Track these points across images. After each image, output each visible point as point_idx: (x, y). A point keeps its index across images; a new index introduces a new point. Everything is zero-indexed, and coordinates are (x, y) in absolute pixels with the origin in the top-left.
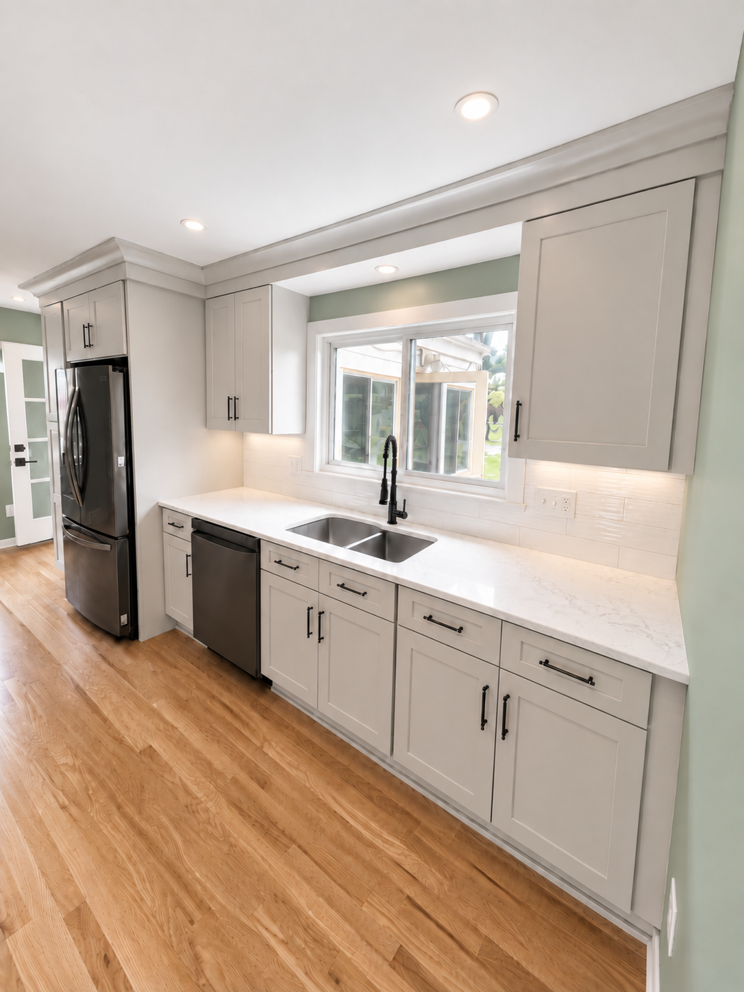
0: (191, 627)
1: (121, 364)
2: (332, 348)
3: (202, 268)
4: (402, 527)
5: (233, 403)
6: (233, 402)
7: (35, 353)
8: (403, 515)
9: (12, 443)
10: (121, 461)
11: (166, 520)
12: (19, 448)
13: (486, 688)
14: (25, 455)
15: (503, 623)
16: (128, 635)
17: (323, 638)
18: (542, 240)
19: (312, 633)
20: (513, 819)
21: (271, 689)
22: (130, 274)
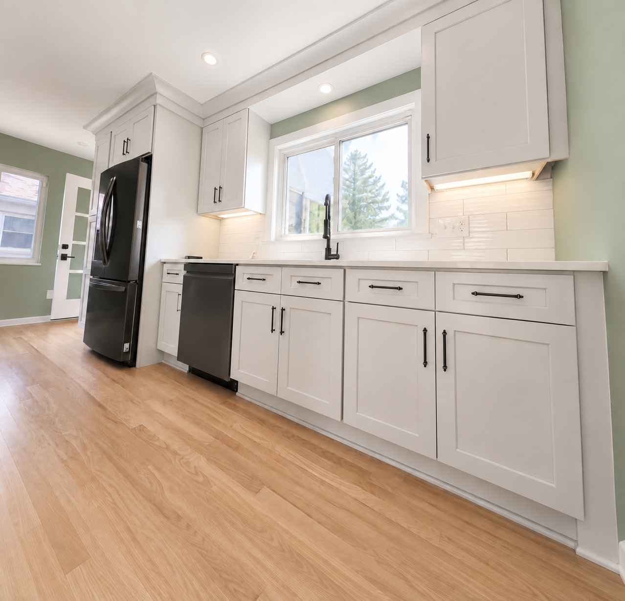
0: (176, 354)
1: (147, 159)
2: (285, 158)
3: (202, 105)
5: (218, 192)
6: (218, 190)
7: (86, 183)
8: (336, 257)
9: (61, 243)
11: (165, 271)
12: (65, 247)
13: (425, 330)
14: (69, 252)
15: (435, 270)
17: (284, 332)
18: (436, 33)
19: (274, 330)
20: (457, 450)
21: (237, 393)
22: (159, 100)
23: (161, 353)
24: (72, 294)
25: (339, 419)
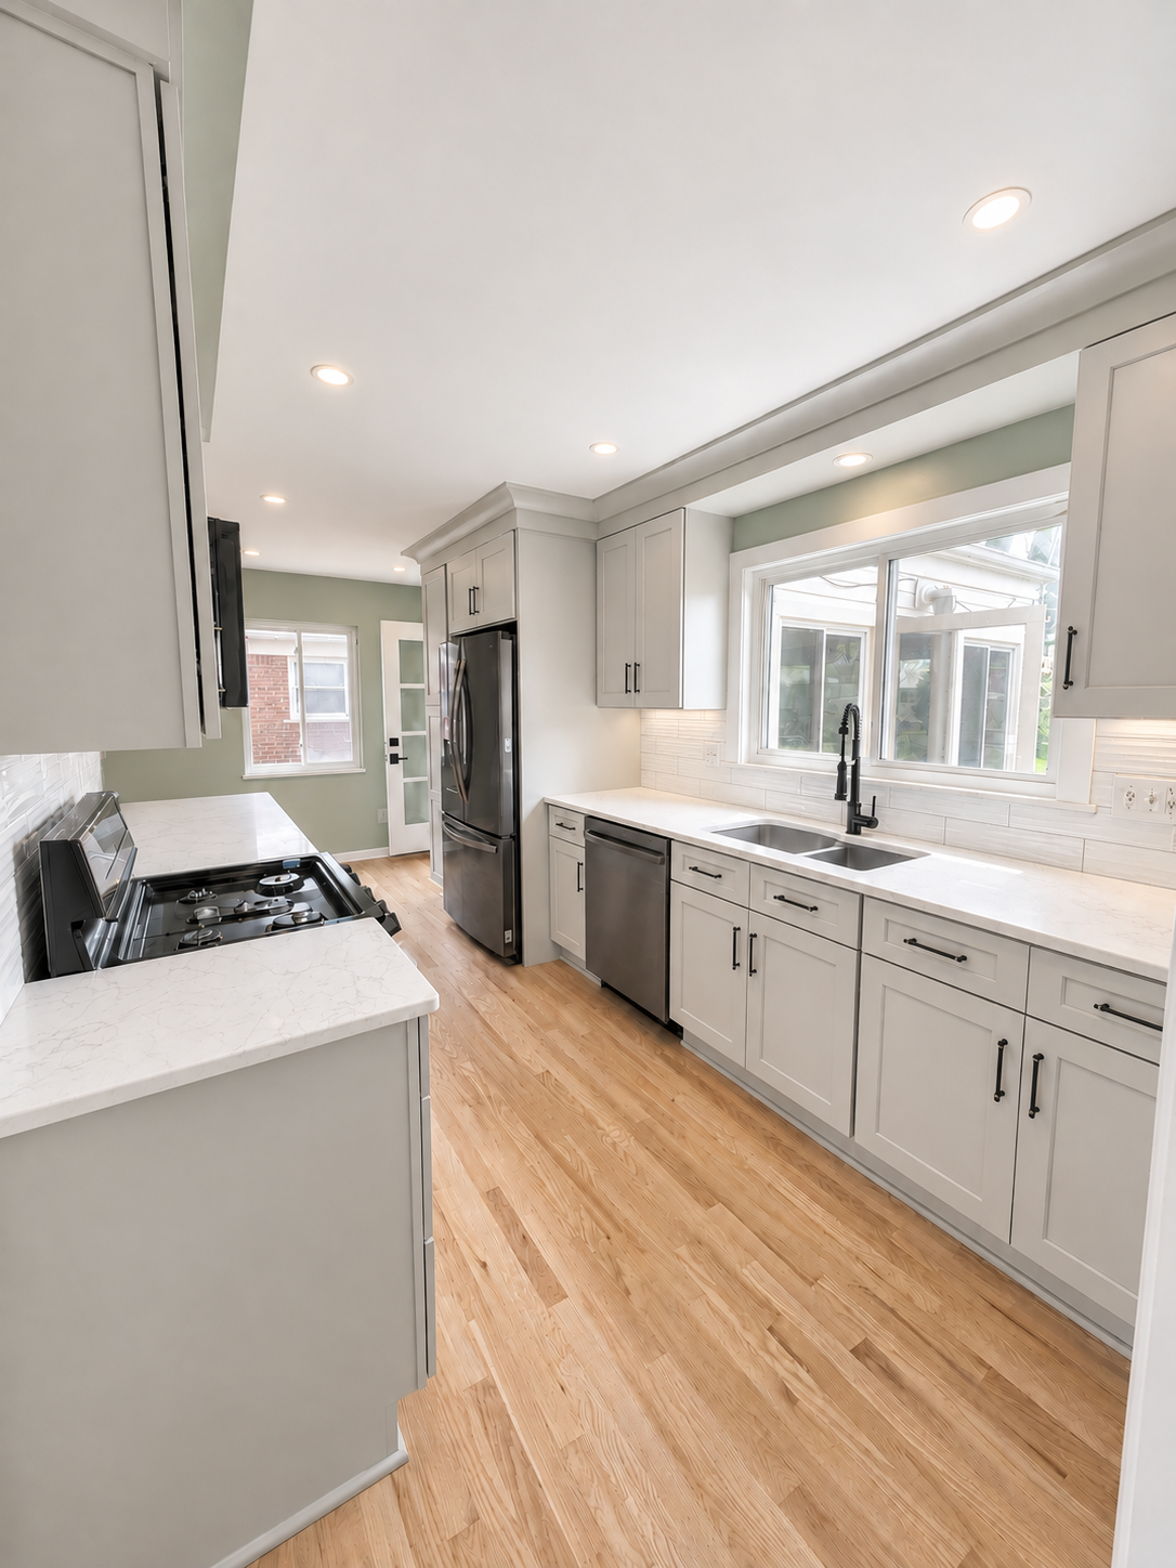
0: (583, 957)
1: (511, 629)
2: (765, 586)
3: (594, 501)
4: (868, 839)
5: (632, 672)
6: (631, 670)
7: (413, 631)
8: (871, 823)
9: (387, 736)
10: (508, 744)
11: (553, 819)
12: (394, 742)
13: (1003, 1043)
14: (398, 750)
15: (1031, 947)
16: (512, 956)
17: (755, 971)
18: (1113, 369)
19: (739, 965)
20: (1046, 1241)
21: (682, 1042)
22: (521, 522)
23: (558, 948)
24: (413, 815)
25: (847, 1134)
